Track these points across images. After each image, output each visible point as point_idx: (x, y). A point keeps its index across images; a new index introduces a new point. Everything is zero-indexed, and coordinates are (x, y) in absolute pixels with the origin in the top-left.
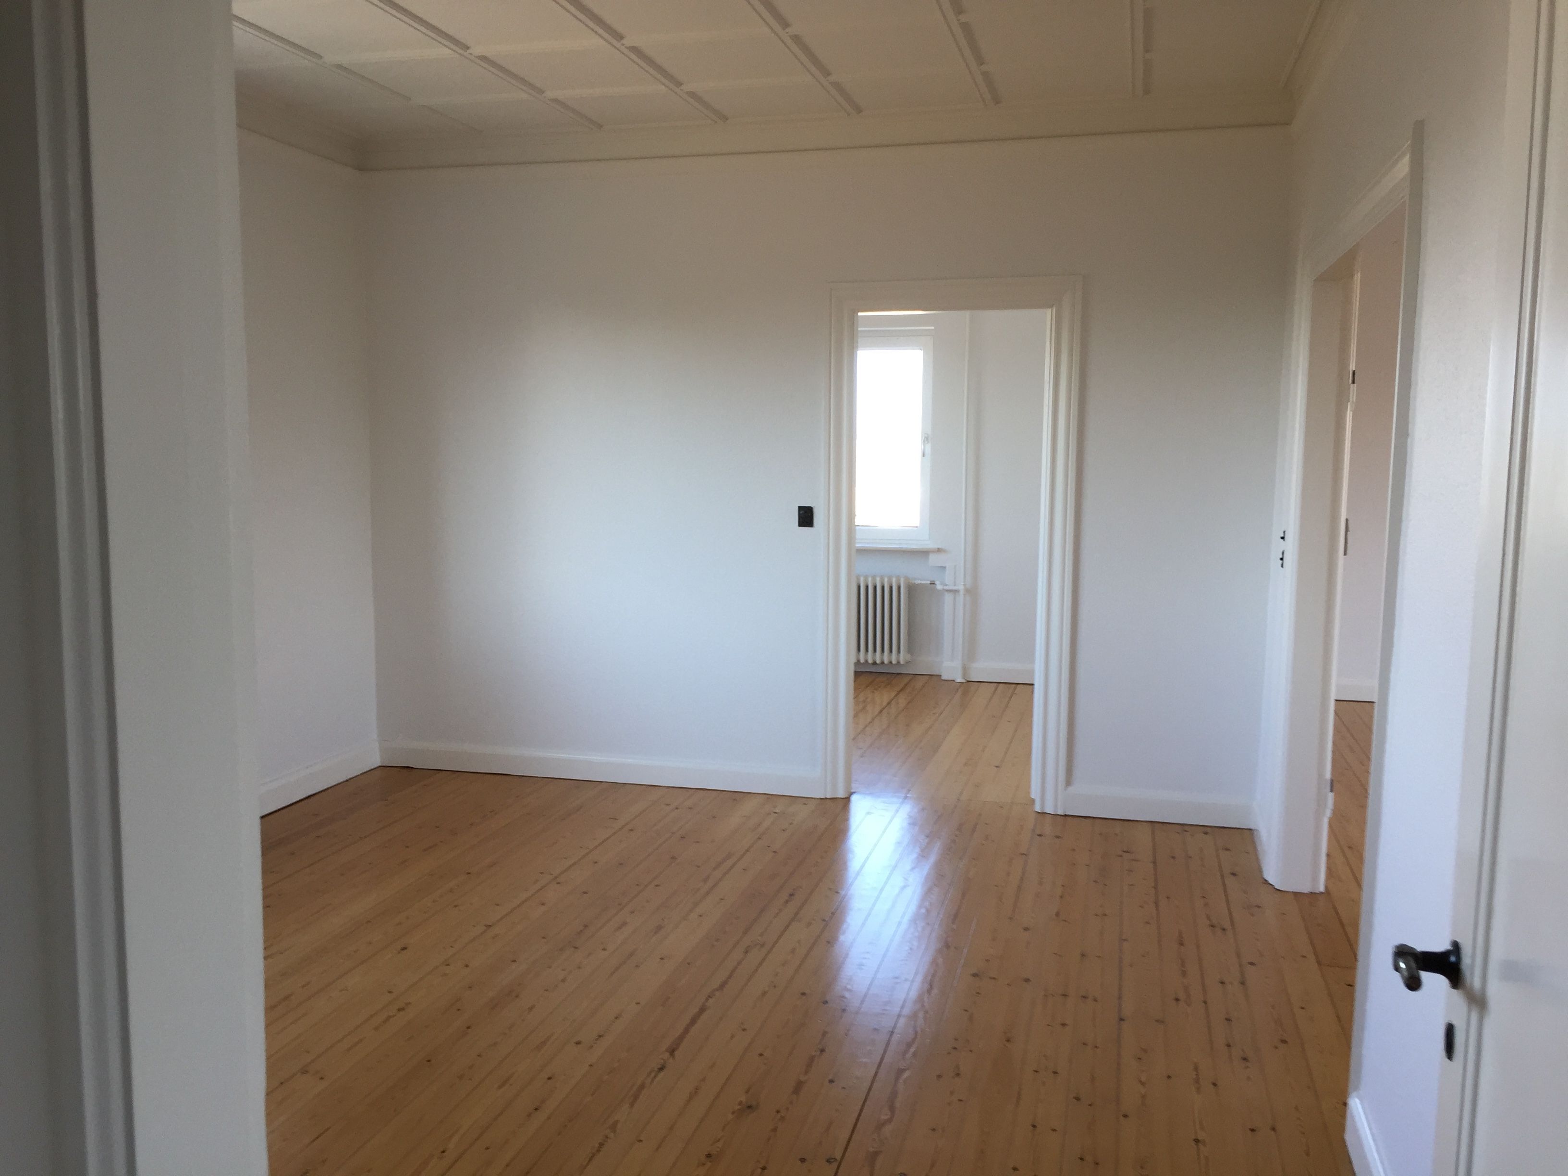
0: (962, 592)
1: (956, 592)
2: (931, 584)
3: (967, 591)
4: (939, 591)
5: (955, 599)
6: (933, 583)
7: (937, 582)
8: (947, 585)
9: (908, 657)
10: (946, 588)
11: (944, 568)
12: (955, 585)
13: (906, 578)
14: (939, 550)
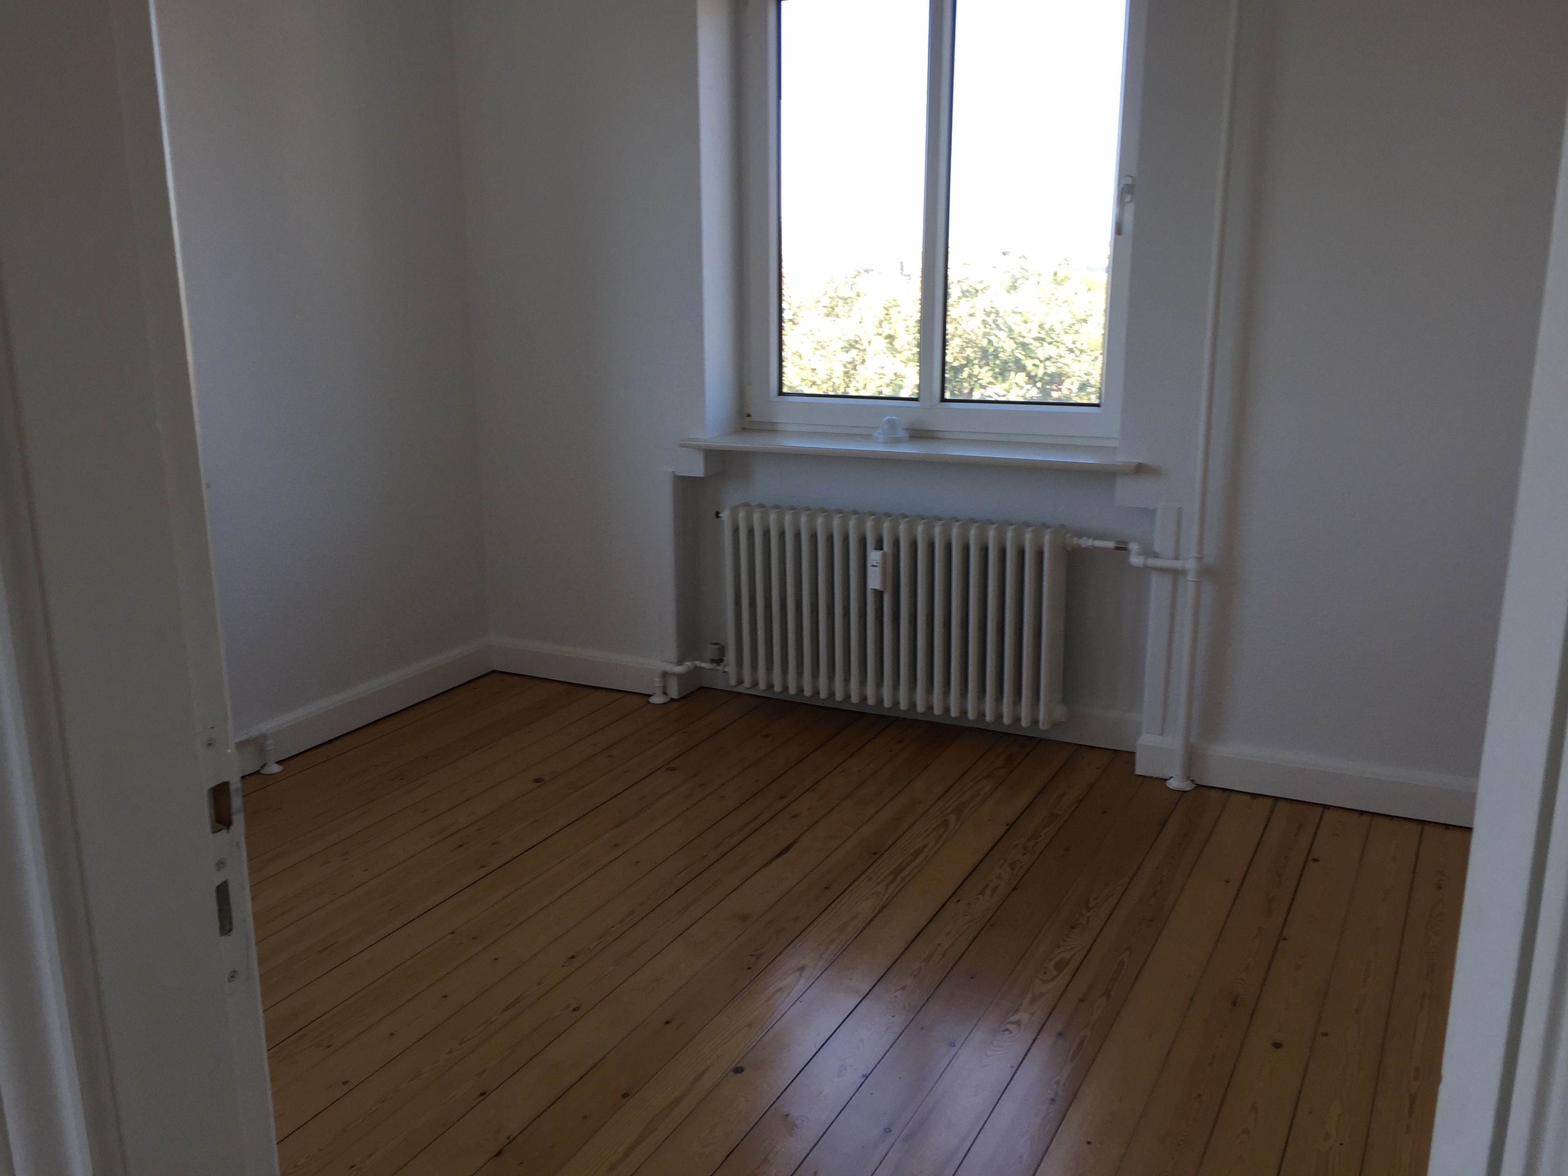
0: (1191, 577)
1: (1177, 574)
2: (1117, 548)
3: (1206, 572)
4: (1137, 569)
5: (1175, 588)
6: (1122, 548)
7: (1134, 547)
8: (1156, 556)
9: (1060, 712)
10: (1151, 562)
11: (1154, 512)
12: (1177, 558)
13: (1061, 530)
14: (1140, 469)
